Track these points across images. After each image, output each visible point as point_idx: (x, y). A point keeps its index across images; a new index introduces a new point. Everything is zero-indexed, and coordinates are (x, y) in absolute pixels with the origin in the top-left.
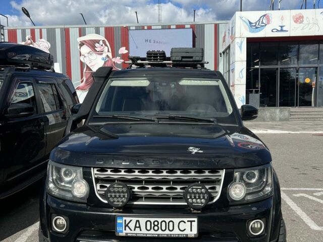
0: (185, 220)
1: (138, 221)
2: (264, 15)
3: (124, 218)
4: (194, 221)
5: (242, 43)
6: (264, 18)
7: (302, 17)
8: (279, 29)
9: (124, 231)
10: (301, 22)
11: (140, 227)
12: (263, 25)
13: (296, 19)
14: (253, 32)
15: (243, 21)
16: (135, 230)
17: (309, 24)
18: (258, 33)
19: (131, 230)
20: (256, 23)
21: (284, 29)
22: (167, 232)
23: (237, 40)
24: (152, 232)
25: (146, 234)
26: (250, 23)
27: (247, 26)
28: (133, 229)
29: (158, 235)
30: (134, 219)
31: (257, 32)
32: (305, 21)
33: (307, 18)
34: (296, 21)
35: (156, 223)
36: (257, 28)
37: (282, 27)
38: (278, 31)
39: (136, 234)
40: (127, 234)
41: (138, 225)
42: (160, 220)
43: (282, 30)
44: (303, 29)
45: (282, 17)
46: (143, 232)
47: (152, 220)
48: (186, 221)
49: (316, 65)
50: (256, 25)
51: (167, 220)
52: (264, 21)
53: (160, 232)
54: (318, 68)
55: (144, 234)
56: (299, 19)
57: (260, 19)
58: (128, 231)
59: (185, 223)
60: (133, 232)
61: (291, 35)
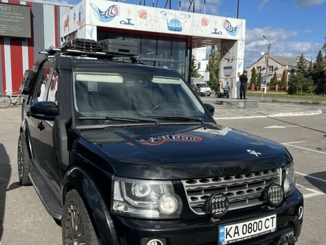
0: (269, 217)
1: (237, 227)
2: (113, 6)
3: (226, 227)
4: (274, 217)
5: (92, 30)
6: (113, 8)
7: (146, 13)
8: (127, 21)
9: (226, 240)
10: (145, 18)
11: (238, 233)
12: (112, 15)
13: (141, 14)
14: (103, 21)
15: (93, 8)
16: (234, 236)
17: (151, 21)
18: (108, 23)
19: (231, 237)
20: (105, 12)
21: (131, 22)
22: (258, 232)
23: (88, 27)
24: (248, 234)
25: (243, 238)
26: (100, 12)
27: (97, 14)
28: (232, 236)
29: (252, 236)
30: (234, 226)
31: (107, 21)
32: (148, 18)
33: (150, 15)
34: (141, 17)
35: (250, 226)
36: (106, 17)
37: (129, 20)
38: (125, 23)
39: (236, 240)
40: (228, 242)
41: (236, 231)
42: (252, 222)
43: (129, 23)
44: (146, 25)
45: (129, 10)
46: (241, 236)
47: (247, 223)
48: (269, 219)
49: (154, 59)
50: (105, 15)
51: (257, 221)
52: (113, 12)
53: (253, 233)
54: (157, 62)
55: (241, 238)
56: (143, 15)
57: (109, 9)
58: (229, 238)
59: (269, 220)
60: (233, 238)
61: (137, 29)
